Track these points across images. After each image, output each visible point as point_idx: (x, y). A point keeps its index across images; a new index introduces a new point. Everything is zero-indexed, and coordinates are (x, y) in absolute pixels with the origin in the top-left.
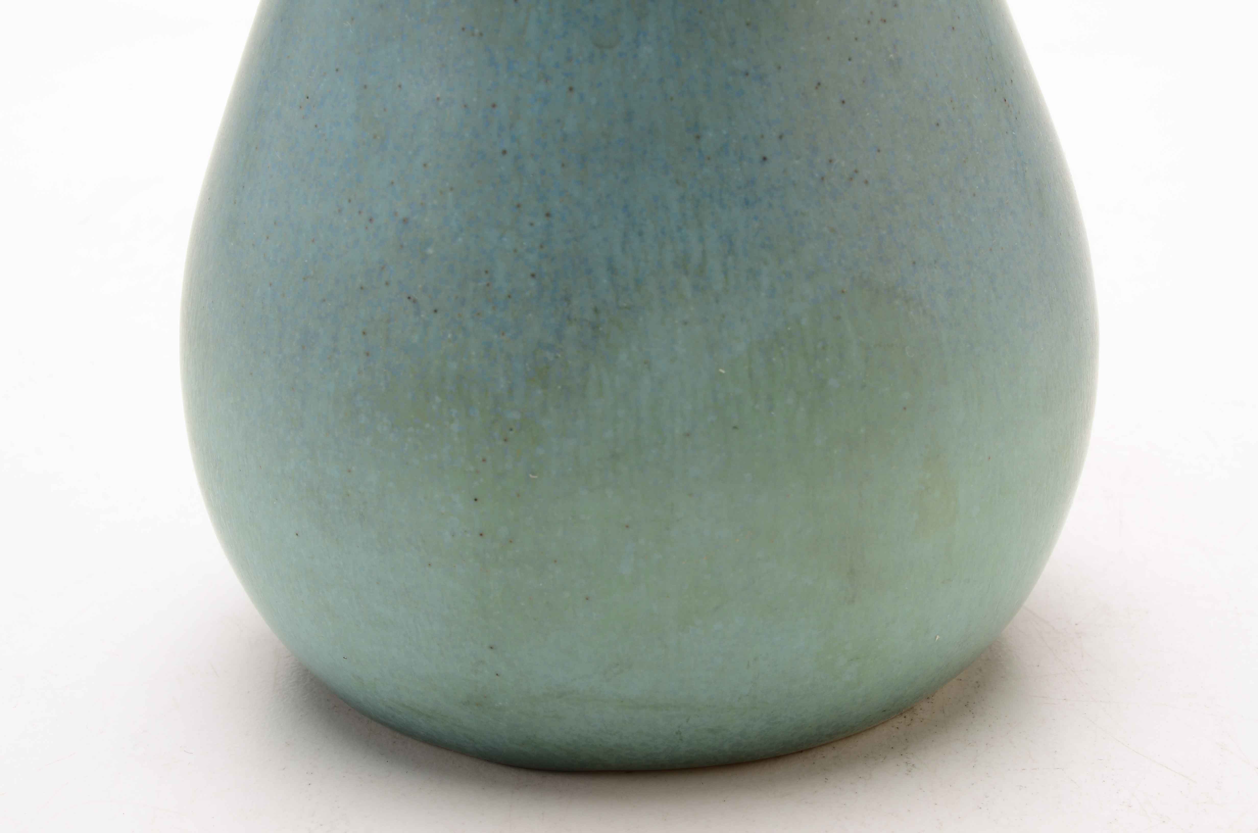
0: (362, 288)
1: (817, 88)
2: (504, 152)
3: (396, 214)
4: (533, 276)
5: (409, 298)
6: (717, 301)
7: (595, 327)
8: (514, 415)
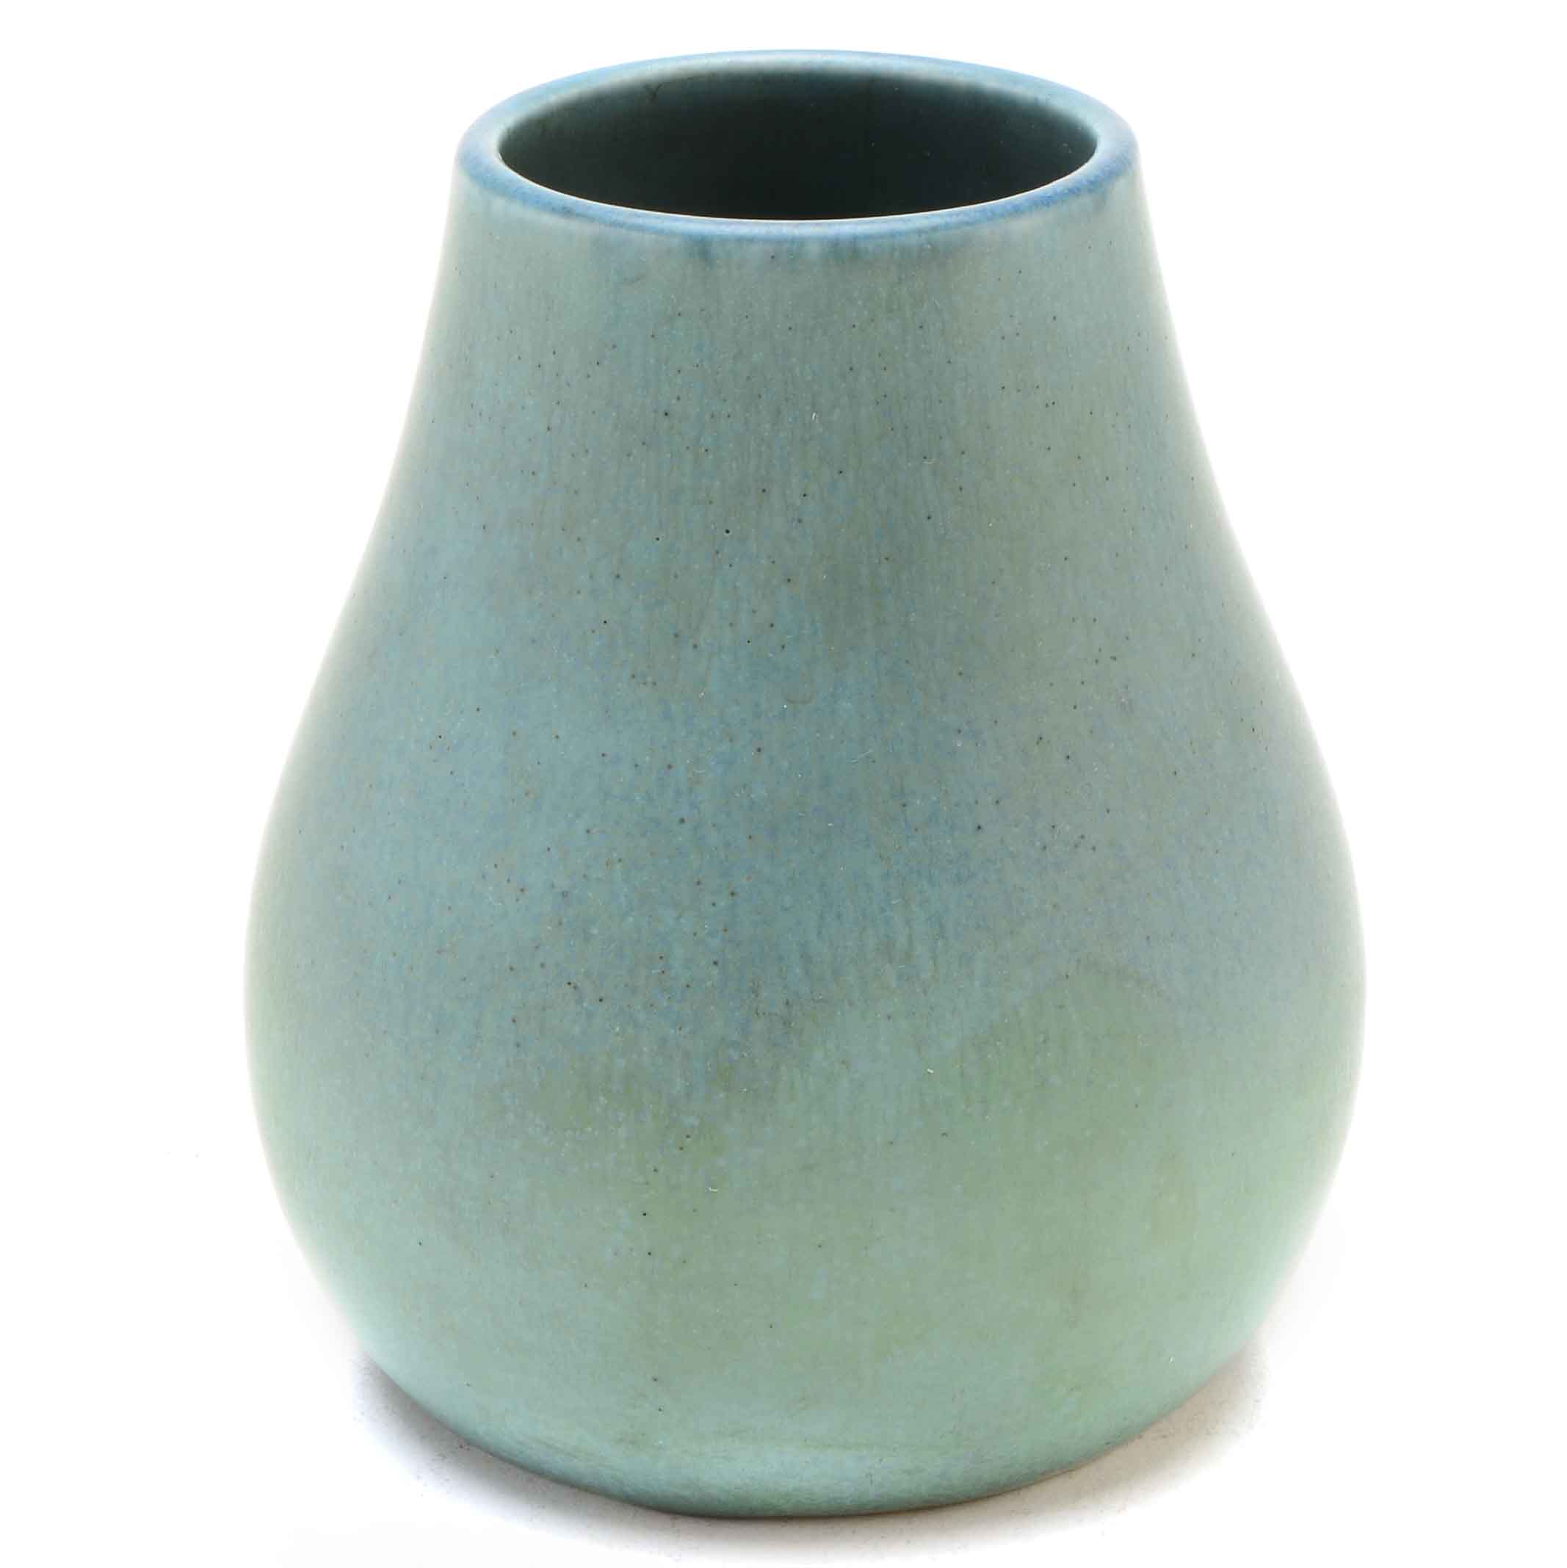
0: (512, 969)
1: (1038, 743)
2: (682, 821)
3: (553, 886)
4: (715, 963)
5: (569, 984)
6: (925, 992)
7: (787, 1023)
8: (692, 1121)
